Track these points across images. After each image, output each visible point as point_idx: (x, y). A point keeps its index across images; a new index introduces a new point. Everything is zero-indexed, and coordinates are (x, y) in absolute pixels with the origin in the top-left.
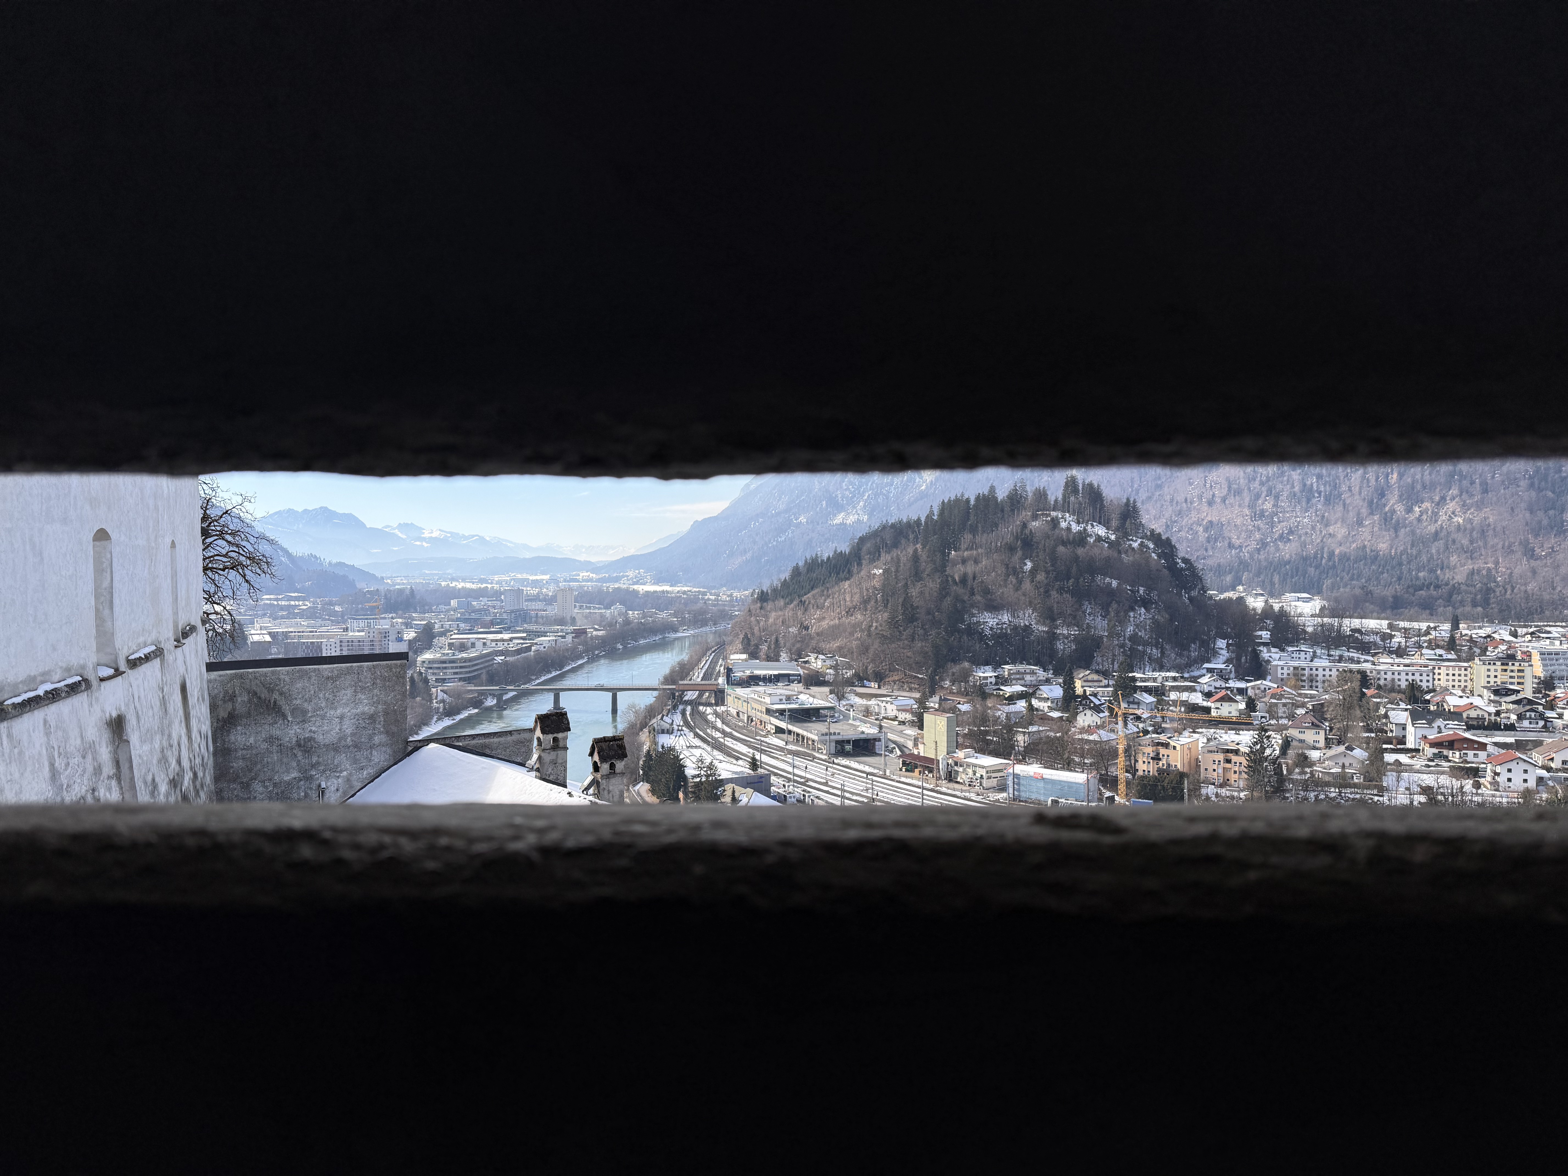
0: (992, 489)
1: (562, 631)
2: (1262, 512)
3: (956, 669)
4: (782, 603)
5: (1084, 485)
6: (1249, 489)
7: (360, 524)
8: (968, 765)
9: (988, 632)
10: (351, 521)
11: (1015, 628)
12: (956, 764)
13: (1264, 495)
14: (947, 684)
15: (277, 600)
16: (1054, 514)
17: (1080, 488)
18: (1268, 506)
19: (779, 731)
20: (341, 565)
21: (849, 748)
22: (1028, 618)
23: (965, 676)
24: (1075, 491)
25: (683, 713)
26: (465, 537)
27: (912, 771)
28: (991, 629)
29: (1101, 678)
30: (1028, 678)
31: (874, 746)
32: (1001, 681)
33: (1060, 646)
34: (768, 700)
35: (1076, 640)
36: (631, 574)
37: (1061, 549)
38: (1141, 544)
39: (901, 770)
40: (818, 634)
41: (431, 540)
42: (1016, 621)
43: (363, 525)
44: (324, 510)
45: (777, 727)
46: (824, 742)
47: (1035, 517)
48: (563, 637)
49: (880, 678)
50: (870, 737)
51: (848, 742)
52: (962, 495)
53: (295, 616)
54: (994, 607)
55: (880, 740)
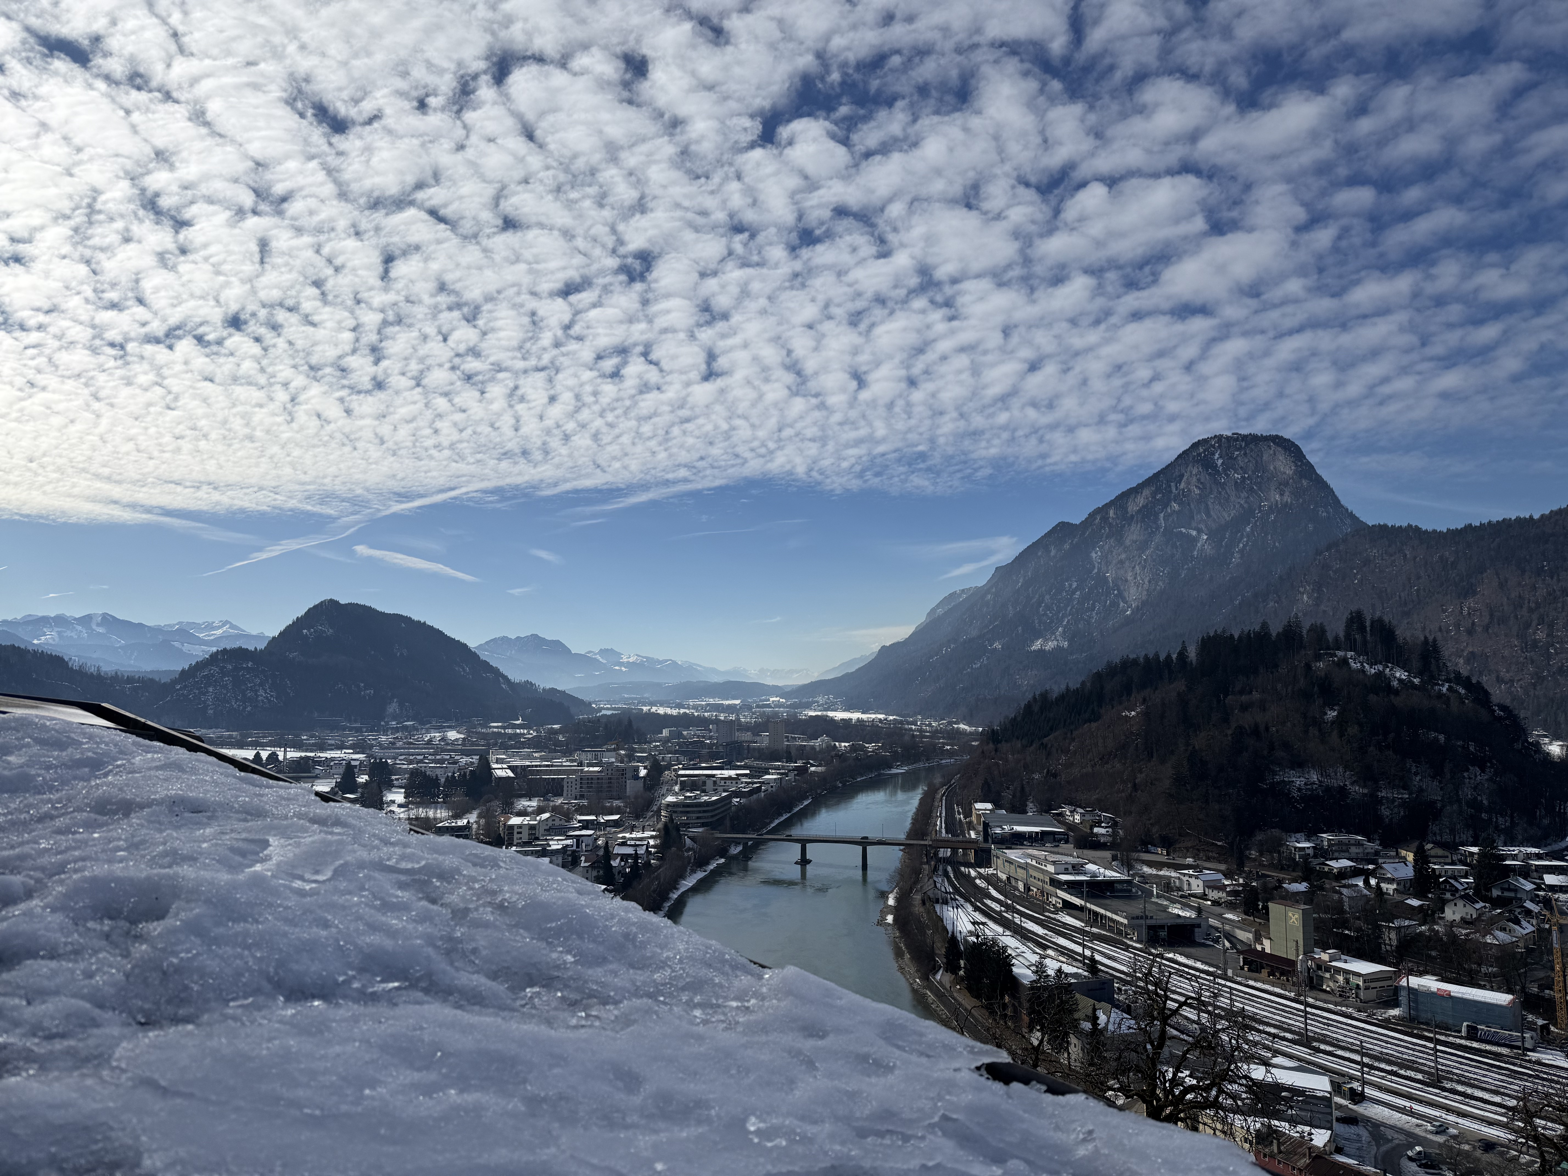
0: (1264, 625)
1: (783, 767)
2: (1535, 643)
3: (1260, 837)
4: (1019, 745)
5: (1372, 622)
6: (1516, 617)
7: (565, 650)
8: (1338, 970)
9: (1295, 794)
10: (558, 648)
11: (1328, 789)
12: (1319, 967)
13: (1534, 623)
14: (1254, 854)
15: (504, 728)
16: (1340, 653)
17: (1368, 624)
18: (1541, 635)
19: (1068, 906)
20: (553, 691)
21: (1163, 934)
22: (1340, 777)
23: (1276, 846)
24: (1362, 628)
25: (946, 874)
26: (660, 662)
27: (1258, 971)
28: (1299, 790)
29: (1446, 853)
30: (1354, 850)
31: (1193, 932)
32: (1323, 853)
33: (1385, 812)
34: (1051, 868)
35: (1404, 804)
36: (821, 699)
37: (1373, 698)
38: (1450, 689)
39: (1242, 968)
40: (1069, 782)
41: (629, 665)
42: (1327, 781)
43: (569, 651)
44: (535, 636)
45: (1064, 901)
46: (1133, 927)
47: (1318, 658)
48: (786, 775)
49: (1168, 843)
50: (1188, 922)
51: (1162, 927)
52: (1224, 631)
53: (523, 745)
54: (1299, 764)
55: (1199, 926)
